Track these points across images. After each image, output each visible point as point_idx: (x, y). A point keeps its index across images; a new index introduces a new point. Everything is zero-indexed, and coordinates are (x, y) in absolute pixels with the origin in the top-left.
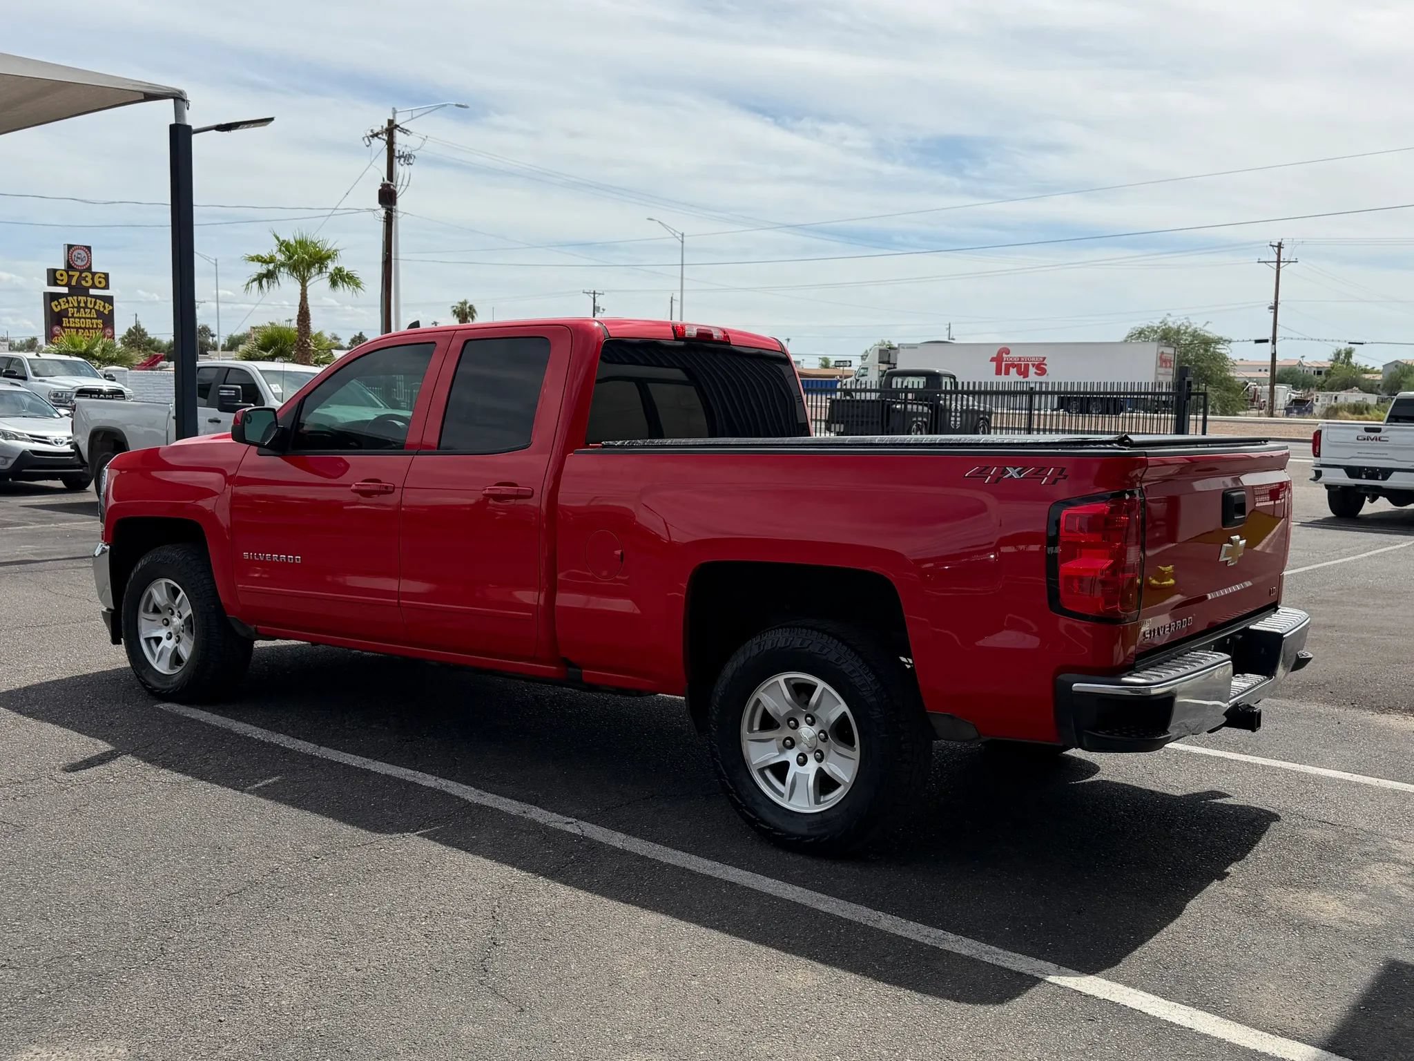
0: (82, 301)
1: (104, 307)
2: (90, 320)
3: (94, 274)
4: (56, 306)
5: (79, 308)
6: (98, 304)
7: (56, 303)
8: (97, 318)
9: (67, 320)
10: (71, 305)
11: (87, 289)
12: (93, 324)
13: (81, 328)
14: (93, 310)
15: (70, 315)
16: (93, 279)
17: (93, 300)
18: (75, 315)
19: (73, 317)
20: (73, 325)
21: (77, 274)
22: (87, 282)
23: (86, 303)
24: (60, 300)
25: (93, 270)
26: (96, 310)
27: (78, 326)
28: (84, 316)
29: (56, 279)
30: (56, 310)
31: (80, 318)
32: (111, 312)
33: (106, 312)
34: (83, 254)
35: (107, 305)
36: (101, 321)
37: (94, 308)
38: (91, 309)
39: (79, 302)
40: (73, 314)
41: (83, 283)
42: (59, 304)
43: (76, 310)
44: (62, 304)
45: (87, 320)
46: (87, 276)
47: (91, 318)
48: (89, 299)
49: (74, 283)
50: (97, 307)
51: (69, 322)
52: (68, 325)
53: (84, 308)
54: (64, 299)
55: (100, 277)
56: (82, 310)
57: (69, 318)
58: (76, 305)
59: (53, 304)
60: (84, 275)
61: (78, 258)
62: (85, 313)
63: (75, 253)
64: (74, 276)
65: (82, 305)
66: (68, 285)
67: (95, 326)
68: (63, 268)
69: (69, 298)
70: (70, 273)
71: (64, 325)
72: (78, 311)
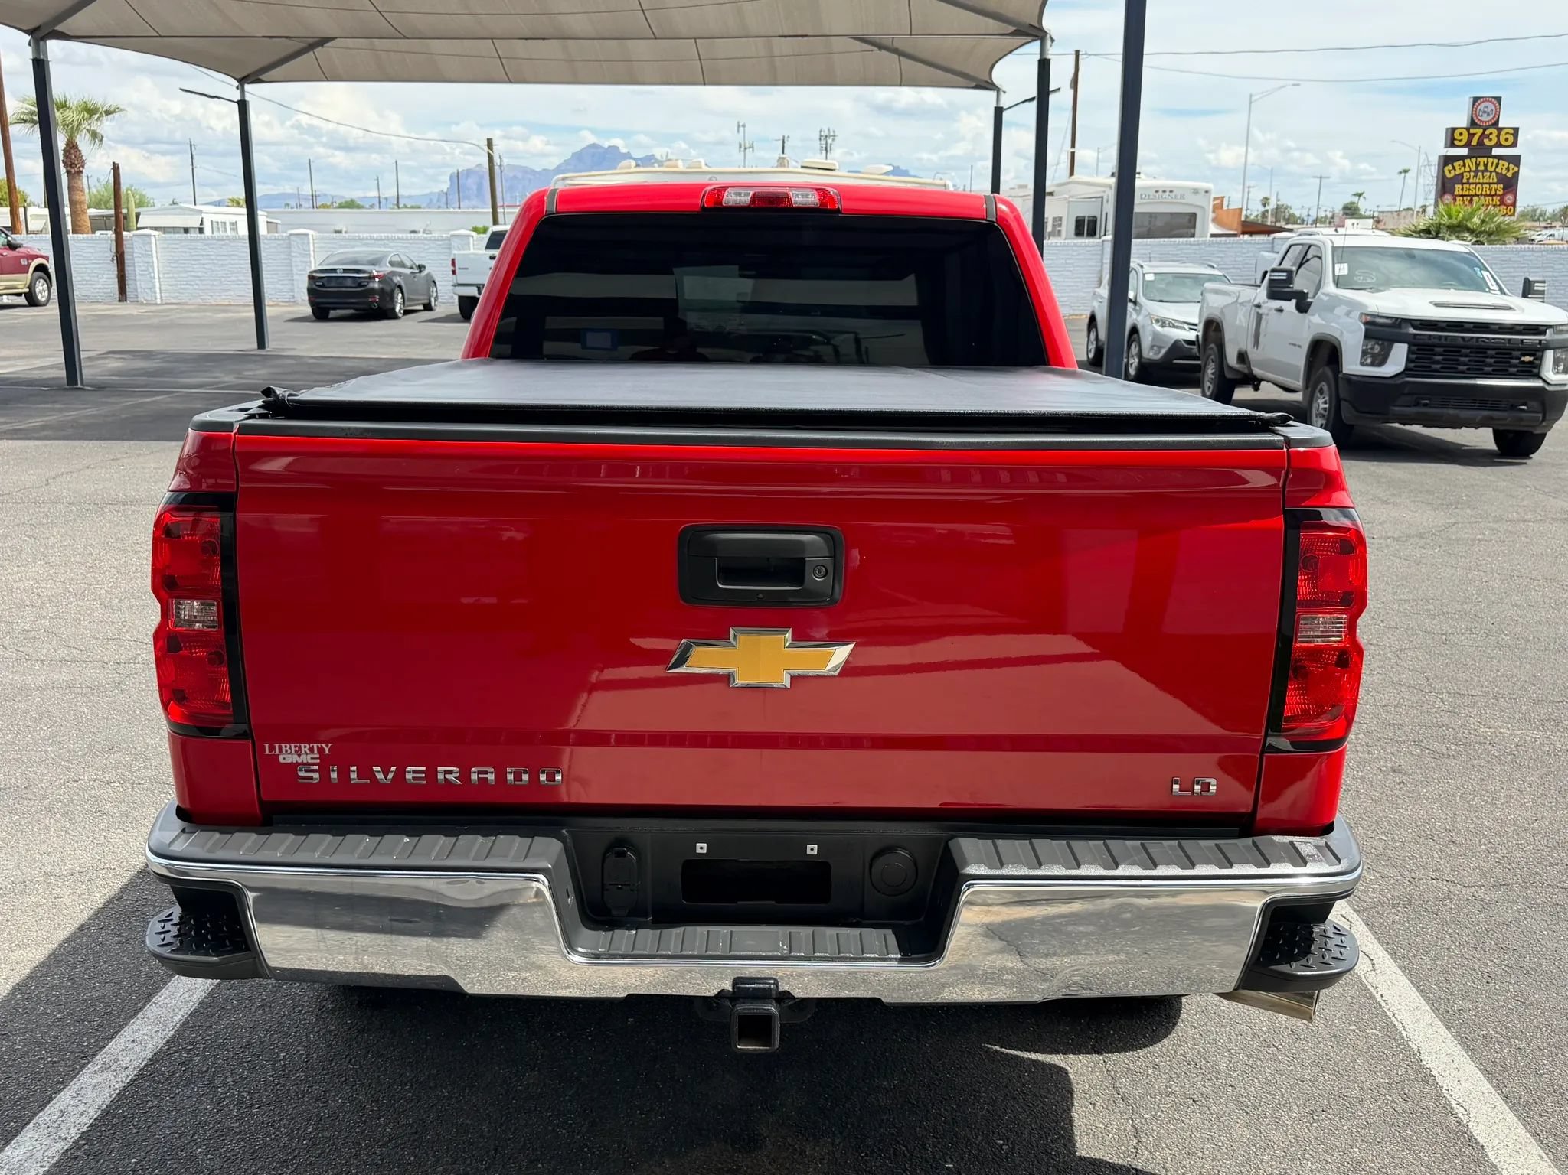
0: (1482, 164)
1: (1508, 169)
2: (1488, 186)
3: (1500, 130)
4: (1450, 171)
5: (1476, 172)
6: (1500, 166)
7: (1450, 167)
8: (1497, 183)
9: (1460, 186)
10: (1467, 169)
11: (1490, 148)
12: (1491, 190)
13: (1476, 195)
14: (1494, 174)
15: (1465, 181)
16: (1498, 136)
17: (1496, 161)
18: (1471, 181)
19: (1468, 183)
20: (1467, 193)
21: (1479, 131)
22: (1490, 140)
23: (1486, 165)
24: (1455, 164)
25: (1500, 125)
26: (1497, 173)
27: (1473, 193)
28: (1481, 181)
29: (1453, 139)
30: (1449, 176)
31: (1476, 184)
32: (1516, 175)
33: (1509, 175)
34: (1491, 107)
35: (1511, 166)
36: (1502, 186)
37: (1495, 171)
38: (1491, 172)
39: (1477, 165)
40: (1468, 179)
41: (1486, 141)
42: (1454, 168)
43: (1472, 174)
44: (1457, 168)
45: (1484, 186)
46: (1491, 133)
47: (1490, 184)
48: (1491, 160)
49: (1474, 143)
50: (1499, 170)
51: (1462, 189)
52: (1461, 193)
53: (1483, 172)
54: (1461, 163)
55: (1507, 133)
56: (1480, 174)
57: (1463, 184)
58: (1473, 168)
59: (1446, 169)
60: (1487, 132)
61: (1484, 112)
62: (1483, 177)
63: (1482, 107)
64: (1475, 134)
65: (1481, 168)
66: (1467, 145)
67: (1493, 192)
68: (1465, 126)
69: (1466, 161)
70: (1472, 131)
71: (1456, 193)
72: (1476, 176)
